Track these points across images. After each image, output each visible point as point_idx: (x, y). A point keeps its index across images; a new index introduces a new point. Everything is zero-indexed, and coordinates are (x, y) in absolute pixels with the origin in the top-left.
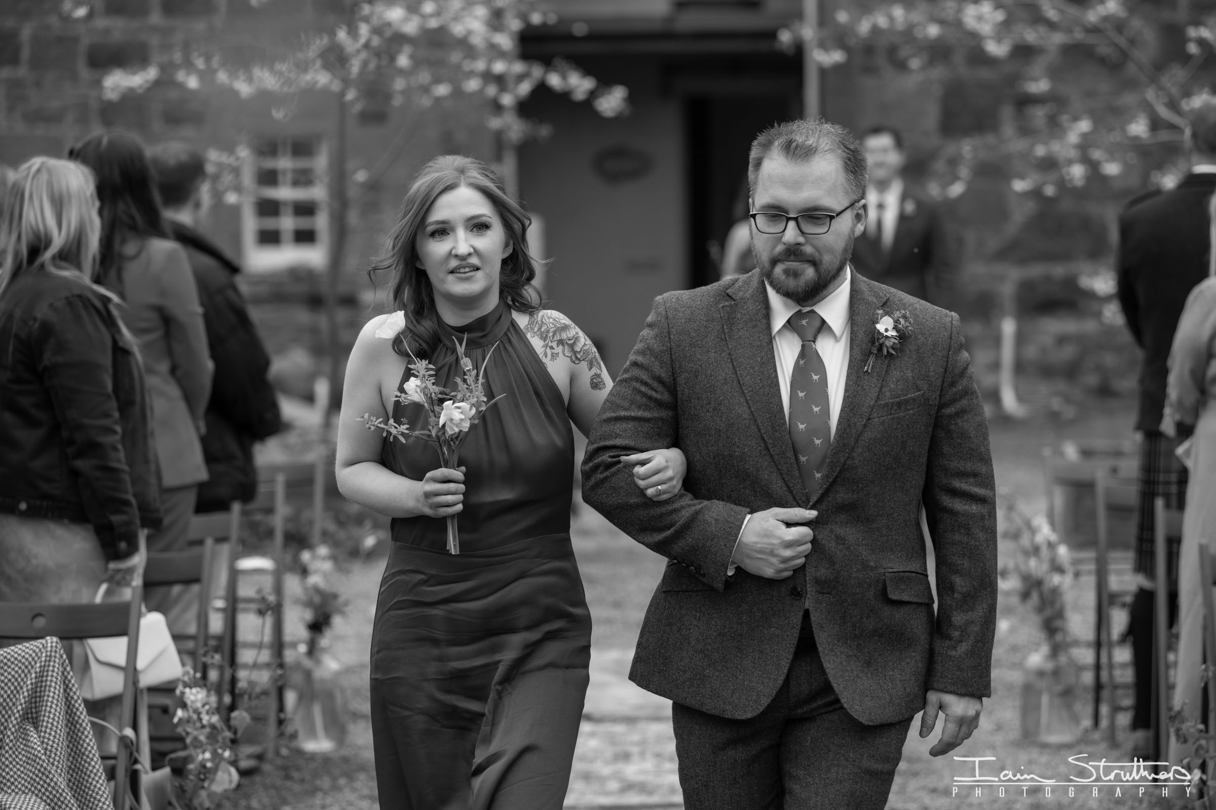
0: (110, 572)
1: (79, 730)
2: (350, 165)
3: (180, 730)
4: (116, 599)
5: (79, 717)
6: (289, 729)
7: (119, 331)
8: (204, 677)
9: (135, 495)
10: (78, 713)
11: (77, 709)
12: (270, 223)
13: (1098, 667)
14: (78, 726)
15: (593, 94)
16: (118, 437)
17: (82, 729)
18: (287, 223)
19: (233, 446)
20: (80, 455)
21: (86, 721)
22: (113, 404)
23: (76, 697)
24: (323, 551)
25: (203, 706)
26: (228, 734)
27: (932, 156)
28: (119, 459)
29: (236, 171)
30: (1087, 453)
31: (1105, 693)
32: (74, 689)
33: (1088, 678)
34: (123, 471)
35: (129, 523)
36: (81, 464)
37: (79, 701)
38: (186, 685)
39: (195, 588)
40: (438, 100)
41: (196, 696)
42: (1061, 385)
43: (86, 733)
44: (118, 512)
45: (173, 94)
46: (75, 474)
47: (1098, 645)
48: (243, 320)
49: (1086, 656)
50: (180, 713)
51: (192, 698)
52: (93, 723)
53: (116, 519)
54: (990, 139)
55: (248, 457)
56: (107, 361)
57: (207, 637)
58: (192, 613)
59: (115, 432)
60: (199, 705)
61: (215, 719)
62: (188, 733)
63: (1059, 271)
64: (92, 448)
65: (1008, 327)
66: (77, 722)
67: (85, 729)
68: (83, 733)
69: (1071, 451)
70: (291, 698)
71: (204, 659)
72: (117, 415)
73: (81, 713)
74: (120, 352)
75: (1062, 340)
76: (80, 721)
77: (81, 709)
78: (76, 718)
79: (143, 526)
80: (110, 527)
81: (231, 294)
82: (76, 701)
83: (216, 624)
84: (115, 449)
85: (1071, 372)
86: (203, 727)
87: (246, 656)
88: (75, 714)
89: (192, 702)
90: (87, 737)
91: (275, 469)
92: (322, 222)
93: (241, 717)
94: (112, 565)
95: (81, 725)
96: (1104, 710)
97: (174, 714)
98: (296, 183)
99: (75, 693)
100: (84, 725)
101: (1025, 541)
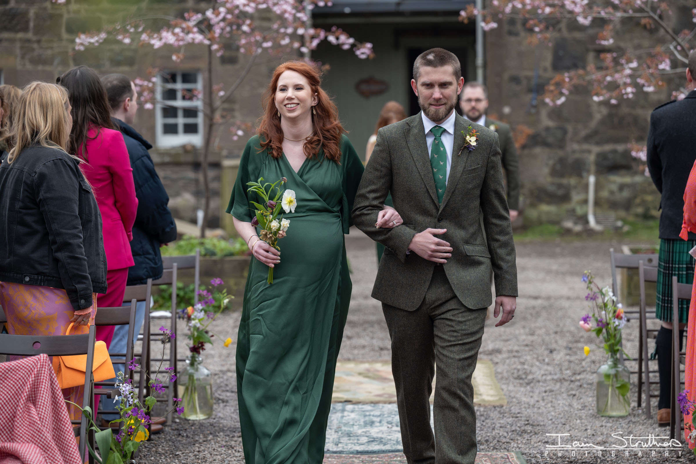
0: (75, 316)
1: (59, 407)
2: (215, 87)
3: (117, 407)
4: (79, 333)
5: (59, 400)
6: (180, 407)
7: (83, 180)
8: (131, 377)
9: (90, 274)
10: (59, 397)
11: (58, 395)
12: (171, 121)
13: (640, 372)
14: (58, 405)
15: (353, 46)
16: (81, 240)
17: (60, 406)
18: (181, 121)
19: (148, 247)
20: (59, 250)
21: (63, 401)
22: (80, 221)
23: (57, 388)
24: (199, 306)
25: (130, 394)
26: (144, 410)
27: (548, 81)
28: (82, 252)
29: (152, 91)
30: (634, 251)
31: (644, 388)
32: (56, 384)
33: (635, 379)
34: (85, 260)
35: (87, 289)
36: (60, 255)
37: (59, 391)
38: (120, 382)
39: (127, 327)
40: (265, 49)
41: (125, 388)
42: (622, 213)
43: (63, 408)
44: (79, 283)
45: (116, 47)
46: (56, 261)
47: (641, 360)
48: (153, 175)
49: (634, 366)
50: (117, 398)
51: (124, 389)
52: (67, 403)
53: (78, 286)
54: (581, 72)
55: (157, 254)
56: (76, 197)
57: (133, 355)
58: (124, 342)
59: (80, 237)
60: (128, 393)
61: (136, 401)
62: (121, 409)
63: (620, 148)
64: (66, 246)
65: (592, 179)
66: (58, 402)
67: (62, 406)
68: (61, 409)
69: (626, 250)
70: (181, 390)
71: (130, 367)
72: (81, 227)
73: (60, 397)
74: (83, 192)
75: (622, 187)
76: (60, 402)
77: (60, 395)
78: (57, 400)
79: (95, 291)
80: (75, 291)
81: (145, 160)
82: (57, 391)
83: (138, 348)
84: (80, 247)
85: (627, 205)
86: (130, 405)
87: (155, 366)
88: (57, 398)
89: (124, 391)
90: (63, 411)
91: (172, 260)
92: (200, 120)
93: (151, 400)
94: (76, 313)
95: (60, 404)
96: (644, 396)
97: (114, 398)
98: (184, 98)
99: (57, 386)
100: (62, 404)
101: (600, 301)
